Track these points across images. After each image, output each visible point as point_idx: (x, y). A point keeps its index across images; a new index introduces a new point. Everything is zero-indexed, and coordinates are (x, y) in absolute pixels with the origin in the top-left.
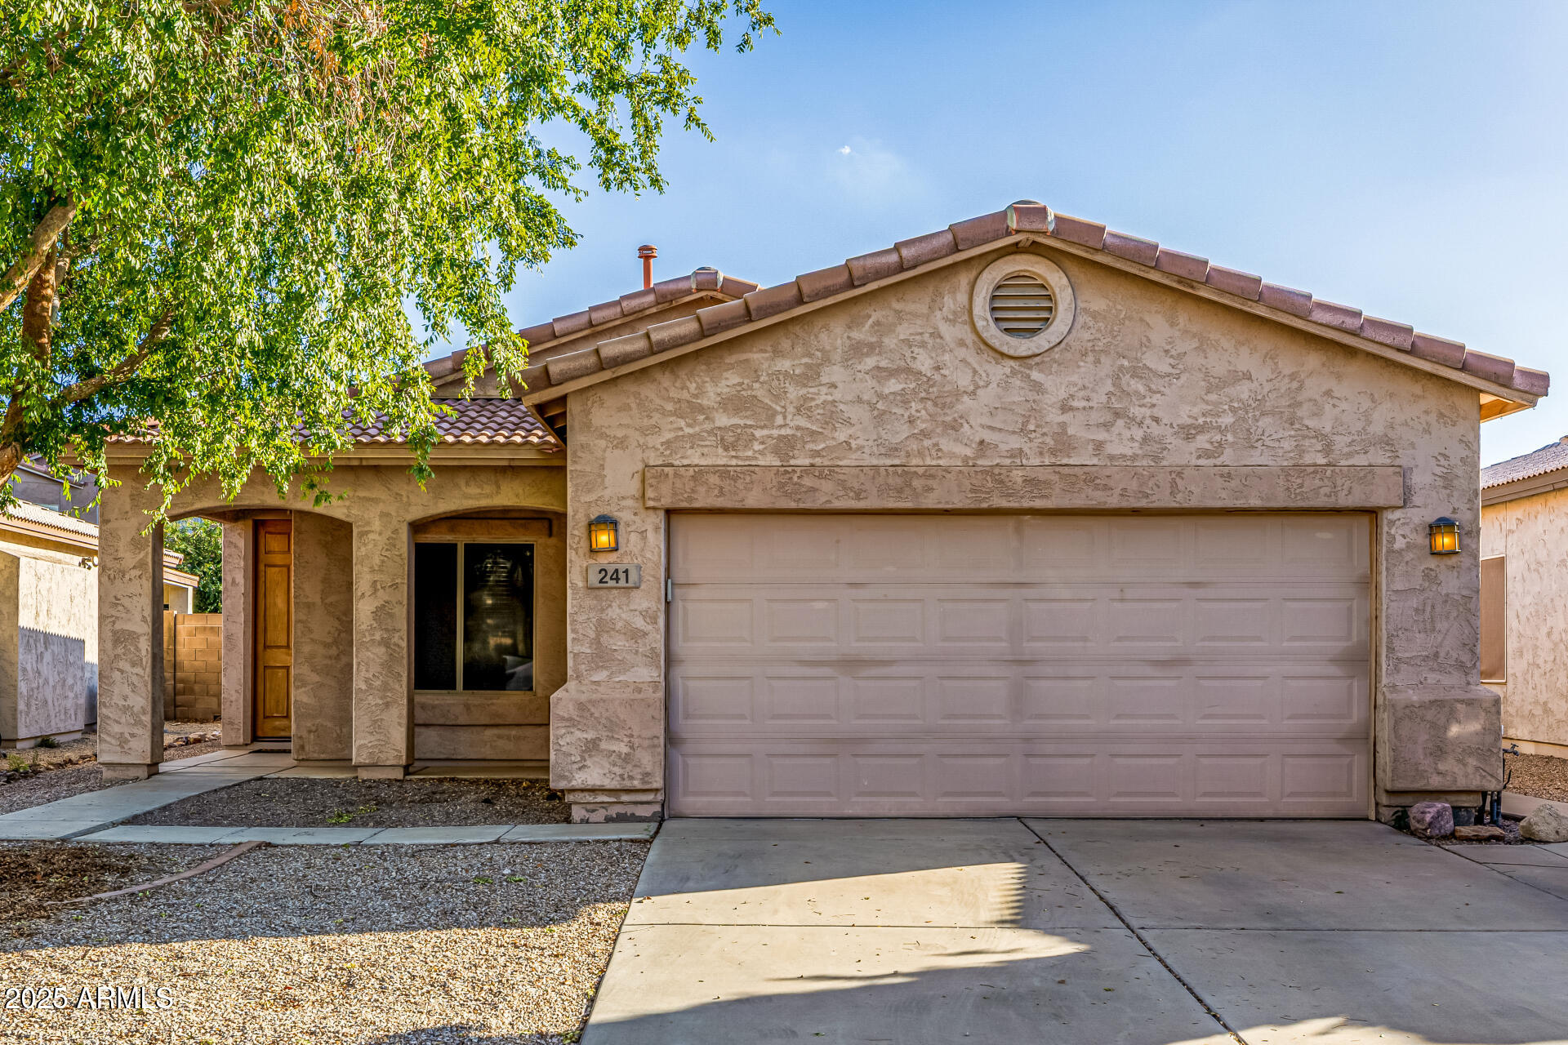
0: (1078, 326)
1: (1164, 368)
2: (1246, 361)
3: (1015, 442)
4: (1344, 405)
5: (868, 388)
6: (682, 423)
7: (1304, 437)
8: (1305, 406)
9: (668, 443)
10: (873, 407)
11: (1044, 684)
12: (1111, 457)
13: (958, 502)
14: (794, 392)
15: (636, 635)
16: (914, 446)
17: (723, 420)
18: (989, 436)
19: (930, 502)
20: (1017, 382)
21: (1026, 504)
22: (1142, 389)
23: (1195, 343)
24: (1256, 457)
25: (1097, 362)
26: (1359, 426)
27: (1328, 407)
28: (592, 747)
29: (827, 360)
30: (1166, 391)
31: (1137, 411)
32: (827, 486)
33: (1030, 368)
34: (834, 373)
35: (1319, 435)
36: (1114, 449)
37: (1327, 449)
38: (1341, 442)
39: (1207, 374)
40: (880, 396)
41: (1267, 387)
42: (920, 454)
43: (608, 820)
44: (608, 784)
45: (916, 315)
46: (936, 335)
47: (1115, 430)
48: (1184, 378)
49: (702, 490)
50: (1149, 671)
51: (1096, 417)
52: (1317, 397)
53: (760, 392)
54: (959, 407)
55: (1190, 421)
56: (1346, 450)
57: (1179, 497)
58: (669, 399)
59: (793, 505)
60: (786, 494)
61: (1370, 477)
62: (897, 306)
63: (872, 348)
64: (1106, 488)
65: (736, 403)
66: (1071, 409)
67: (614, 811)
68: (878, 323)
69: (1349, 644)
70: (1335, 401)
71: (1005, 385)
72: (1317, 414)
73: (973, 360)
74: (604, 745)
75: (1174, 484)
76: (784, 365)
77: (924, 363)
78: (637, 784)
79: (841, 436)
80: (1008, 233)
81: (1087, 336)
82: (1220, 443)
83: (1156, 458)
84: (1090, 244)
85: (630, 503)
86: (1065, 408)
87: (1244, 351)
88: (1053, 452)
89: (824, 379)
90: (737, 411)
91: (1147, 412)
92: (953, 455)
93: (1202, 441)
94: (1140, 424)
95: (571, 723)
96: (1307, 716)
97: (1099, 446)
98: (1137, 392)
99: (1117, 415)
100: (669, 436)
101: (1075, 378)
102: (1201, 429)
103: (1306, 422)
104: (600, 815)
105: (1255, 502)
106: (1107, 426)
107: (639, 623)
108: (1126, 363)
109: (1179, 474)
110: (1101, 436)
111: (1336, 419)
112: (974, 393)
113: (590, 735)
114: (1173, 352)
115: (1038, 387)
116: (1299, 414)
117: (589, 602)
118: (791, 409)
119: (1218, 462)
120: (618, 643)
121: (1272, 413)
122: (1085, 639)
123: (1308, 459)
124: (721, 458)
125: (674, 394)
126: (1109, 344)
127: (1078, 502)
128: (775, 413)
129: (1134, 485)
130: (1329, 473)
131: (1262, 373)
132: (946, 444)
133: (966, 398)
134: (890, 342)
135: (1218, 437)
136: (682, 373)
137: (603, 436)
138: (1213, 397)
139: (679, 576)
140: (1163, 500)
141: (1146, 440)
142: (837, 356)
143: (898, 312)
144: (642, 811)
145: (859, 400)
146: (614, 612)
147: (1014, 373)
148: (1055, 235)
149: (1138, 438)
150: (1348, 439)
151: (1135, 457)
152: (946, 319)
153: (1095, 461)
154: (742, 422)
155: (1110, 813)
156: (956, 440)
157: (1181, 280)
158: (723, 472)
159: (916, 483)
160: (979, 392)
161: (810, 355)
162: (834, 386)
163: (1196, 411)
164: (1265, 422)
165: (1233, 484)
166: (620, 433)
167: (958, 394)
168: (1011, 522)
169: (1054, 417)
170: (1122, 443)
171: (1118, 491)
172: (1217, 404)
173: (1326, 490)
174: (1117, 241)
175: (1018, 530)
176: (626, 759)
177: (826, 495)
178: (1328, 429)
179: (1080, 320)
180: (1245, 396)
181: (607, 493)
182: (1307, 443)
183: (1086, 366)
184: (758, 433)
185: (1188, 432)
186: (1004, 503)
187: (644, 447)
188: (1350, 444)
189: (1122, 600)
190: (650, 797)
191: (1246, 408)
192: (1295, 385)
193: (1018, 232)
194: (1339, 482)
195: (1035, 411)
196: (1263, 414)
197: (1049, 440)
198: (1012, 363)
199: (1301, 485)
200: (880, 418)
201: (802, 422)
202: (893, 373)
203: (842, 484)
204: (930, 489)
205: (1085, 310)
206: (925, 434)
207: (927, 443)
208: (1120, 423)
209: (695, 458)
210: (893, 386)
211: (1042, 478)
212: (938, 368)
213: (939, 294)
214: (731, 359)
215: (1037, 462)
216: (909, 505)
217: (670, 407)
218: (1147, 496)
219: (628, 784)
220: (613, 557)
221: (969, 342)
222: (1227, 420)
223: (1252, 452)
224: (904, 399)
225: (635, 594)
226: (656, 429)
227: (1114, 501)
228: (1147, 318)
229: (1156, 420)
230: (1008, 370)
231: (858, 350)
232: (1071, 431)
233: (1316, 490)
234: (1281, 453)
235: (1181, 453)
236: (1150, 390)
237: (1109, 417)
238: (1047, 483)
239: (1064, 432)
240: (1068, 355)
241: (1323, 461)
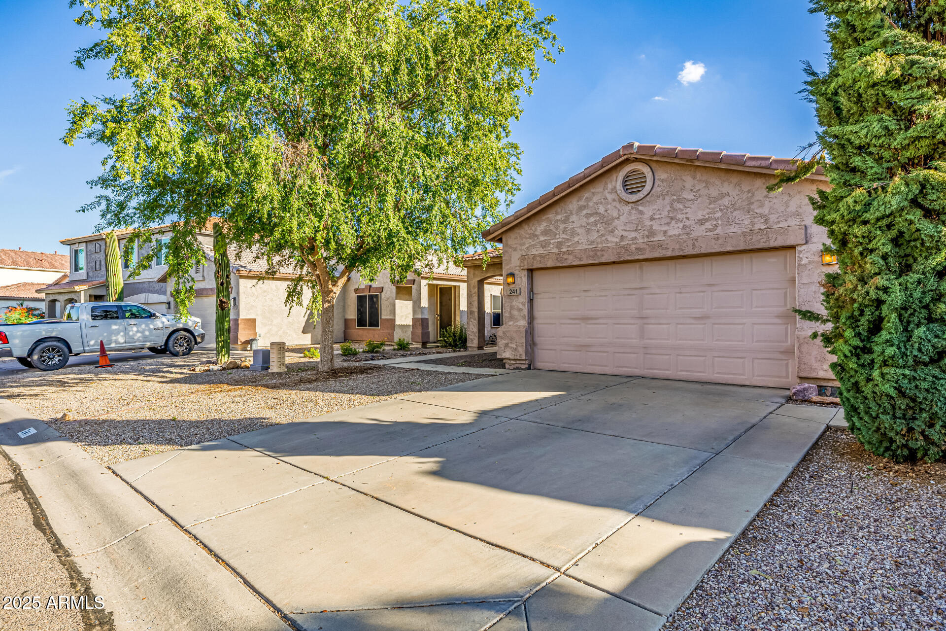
0: (656, 185)
1: (691, 197)
2: (727, 188)
3: (634, 235)
4: (775, 201)
5: (583, 221)
6: (531, 241)
7: (755, 218)
8: (755, 204)
9: (527, 248)
10: (585, 227)
11: (651, 326)
12: (670, 236)
13: (613, 259)
14: (562, 226)
15: (520, 310)
16: (599, 240)
17: (542, 238)
18: (624, 233)
19: (603, 260)
20: (634, 212)
21: (636, 258)
22: (681, 207)
23: (704, 185)
24: (732, 229)
25: (664, 199)
26: (783, 209)
27: (766, 202)
28: (507, 345)
29: (571, 214)
30: (692, 206)
31: (680, 216)
32: (571, 257)
33: (638, 205)
34: (574, 218)
35: (762, 216)
36: (671, 233)
37: (767, 221)
38: (773, 218)
39: (709, 197)
40: (588, 224)
41: (737, 198)
42: (601, 243)
43: (514, 369)
44: (511, 357)
45: (598, 193)
46: (606, 199)
47: (671, 225)
48: (699, 200)
49: (535, 262)
50: (692, 321)
51: (664, 221)
52: (761, 199)
53: (552, 227)
54: (614, 224)
55: (702, 217)
56: (776, 221)
57: (696, 249)
58: (528, 233)
59: (561, 265)
60: (559, 261)
61: (786, 232)
62: (593, 190)
63: (585, 207)
64: (667, 249)
65: (545, 232)
66: (654, 219)
67: (516, 366)
68: (587, 198)
69: (784, 309)
70: (770, 199)
71: (630, 213)
72: (762, 206)
73: (618, 205)
74: (510, 345)
75: (694, 244)
76: (559, 217)
77: (602, 210)
78: (518, 358)
79: (576, 239)
80: (621, 157)
81: (659, 189)
82: (715, 225)
83: (688, 234)
84: (650, 154)
85: (518, 268)
86: (652, 219)
87: (726, 184)
88: (648, 237)
89: (571, 220)
90: (546, 235)
91: (684, 216)
92: (612, 242)
93: (708, 225)
94: (681, 221)
95: (502, 338)
96: (765, 341)
97: (665, 232)
98: (680, 209)
99: (672, 219)
100: (527, 245)
101: (655, 207)
102: (707, 220)
103: (756, 211)
104: (512, 367)
105: (729, 249)
106: (668, 224)
107: (521, 306)
108: (675, 198)
109: (696, 240)
110: (666, 228)
111: (771, 207)
112: (619, 218)
113: (506, 342)
114: (695, 190)
115: (641, 213)
116: (752, 207)
117: (508, 300)
118: (561, 232)
119: (715, 233)
120: (515, 313)
121: (739, 209)
122: (667, 309)
123: (756, 227)
124: (541, 251)
125: (529, 232)
126: (668, 192)
127: (656, 255)
128: (556, 234)
129: (677, 246)
130: (765, 232)
131: (734, 193)
132: (610, 238)
133: (616, 220)
134: (591, 204)
135: (715, 223)
136: (531, 224)
137: (511, 248)
138: (712, 206)
139: (535, 291)
140: (689, 251)
141: (684, 227)
142: (574, 212)
143: (593, 193)
144: (524, 367)
145: (581, 226)
146: (514, 303)
147: (632, 208)
148: (637, 153)
149: (681, 227)
150: (777, 216)
151: (679, 235)
152: (609, 192)
153: (664, 238)
154: (546, 238)
155: (677, 378)
156: (613, 236)
157: (688, 160)
158: (541, 256)
159: (599, 253)
160: (621, 217)
161: (566, 213)
162: (573, 222)
163: (705, 213)
164: (736, 213)
165: (720, 242)
166: (515, 246)
167: (613, 219)
168: (637, 265)
169: (648, 223)
170: (674, 229)
171: (671, 249)
172: (713, 209)
173: (764, 240)
174: (661, 150)
175: (641, 268)
176: (516, 349)
177: (571, 260)
178: (767, 212)
179: (657, 183)
180: (726, 203)
181: (512, 266)
182: (756, 220)
183: (660, 201)
184: (552, 241)
185: (701, 222)
186: (628, 258)
187: (521, 250)
188: (778, 218)
189: (680, 293)
190: (524, 362)
191: (727, 208)
192: (750, 195)
193: (624, 155)
194: (770, 236)
195: (640, 221)
196: (735, 210)
197: (646, 233)
198: (632, 205)
199: (751, 239)
200: (588, 231)
201: (564, 236)
202: (591, 215)
203: (575, 256)
204: (603, 255)
205: (659, 180)
206: (602, 235)
207: (603, 238)
208: (673, 222)
209: (534, 252)
210: (592, 219)
211: (642, 247)
212: (606, 211)
213: (606, 183)
214: (544, 218)
215: (642, 241)
216: (596, 262)
217: (527, 236)
218: (683, 250)
219: (516, 357)
220: (514, 285)
221: (617, 199)
222: (719, 214)
223: (730, 227)
224: (595, 223)
225: (520, 297)
226: (524, 244)
227: (669, 254)
228: (684, 178)
229: (688, 219)
230: (630, 208)
231: (581, 208)
232: (654, 228)
233: (759, 241)
234: (743, 225)
235: (699, 231)
236: (685, 207)
237: (668, 220)
238: (644, 249)
239: (652, 228)
240: (653, 198)
241: (764, 227)
